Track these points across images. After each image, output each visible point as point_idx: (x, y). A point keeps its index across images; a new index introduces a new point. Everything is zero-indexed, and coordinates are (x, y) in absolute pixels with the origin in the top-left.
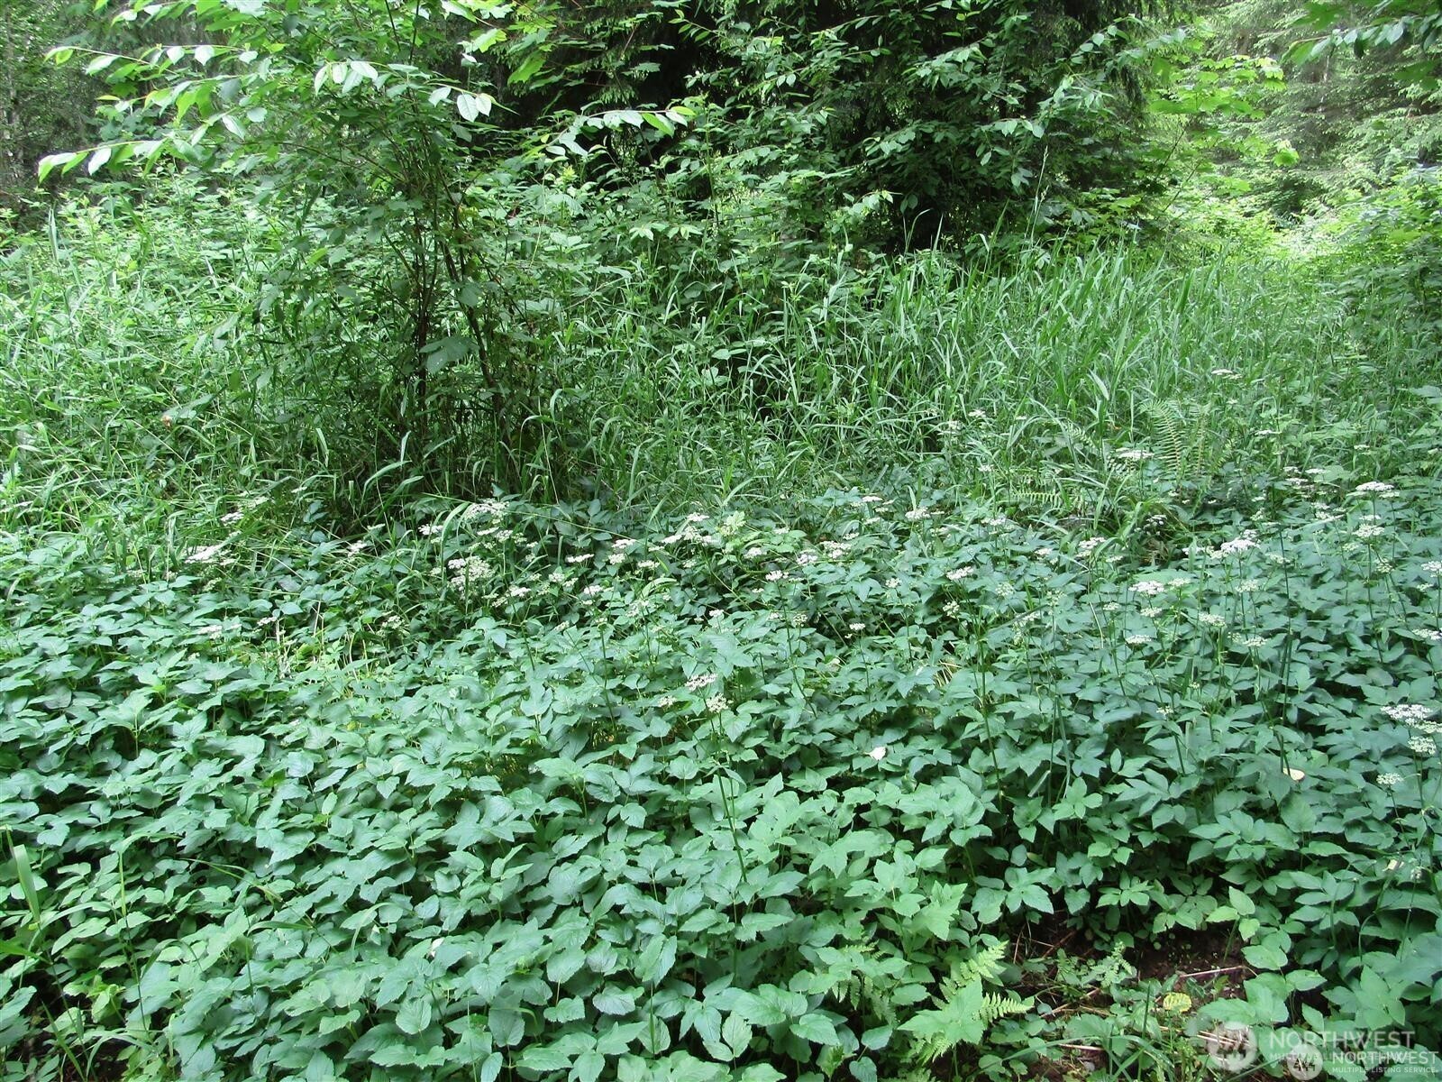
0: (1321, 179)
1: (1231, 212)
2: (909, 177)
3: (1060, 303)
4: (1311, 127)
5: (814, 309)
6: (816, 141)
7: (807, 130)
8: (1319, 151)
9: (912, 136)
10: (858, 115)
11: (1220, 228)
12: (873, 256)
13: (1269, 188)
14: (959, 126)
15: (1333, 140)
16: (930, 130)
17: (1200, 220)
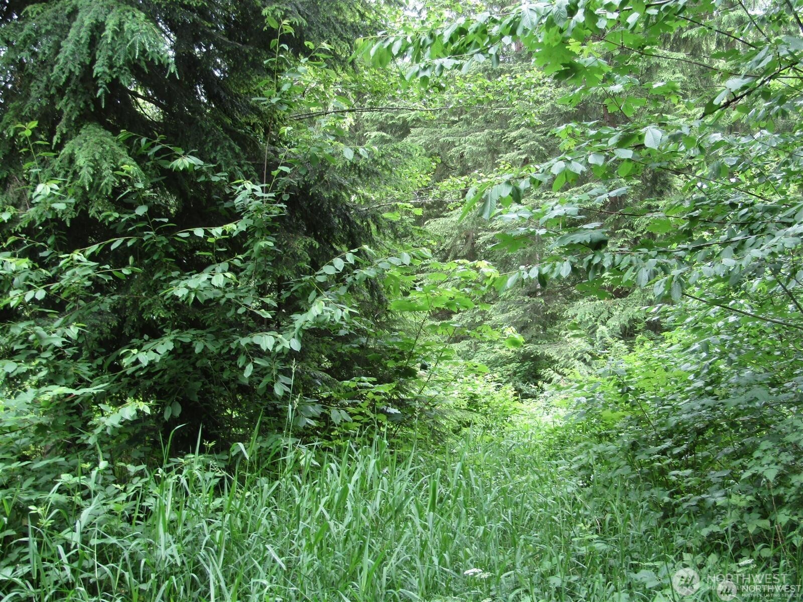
0: (551, 351)
1: (482, 387)
2: (170, 382)
3: (321, 507)
4: (535, 309)
5: (66, 534)
6: (69, 352)
7: (58, 343)
8: (544, 329)
9: (171, 346)
10: (115, 323)
11: (473, 400)
12: (132, 469)
13: (511, 361)
14: (218, 335)
15: (554, 318)
16: (188, 340)
17: (455, 395)
